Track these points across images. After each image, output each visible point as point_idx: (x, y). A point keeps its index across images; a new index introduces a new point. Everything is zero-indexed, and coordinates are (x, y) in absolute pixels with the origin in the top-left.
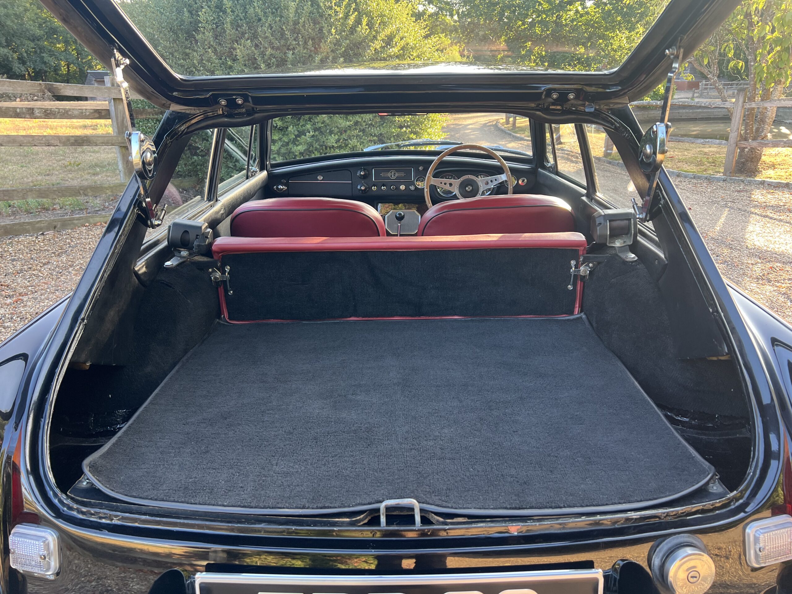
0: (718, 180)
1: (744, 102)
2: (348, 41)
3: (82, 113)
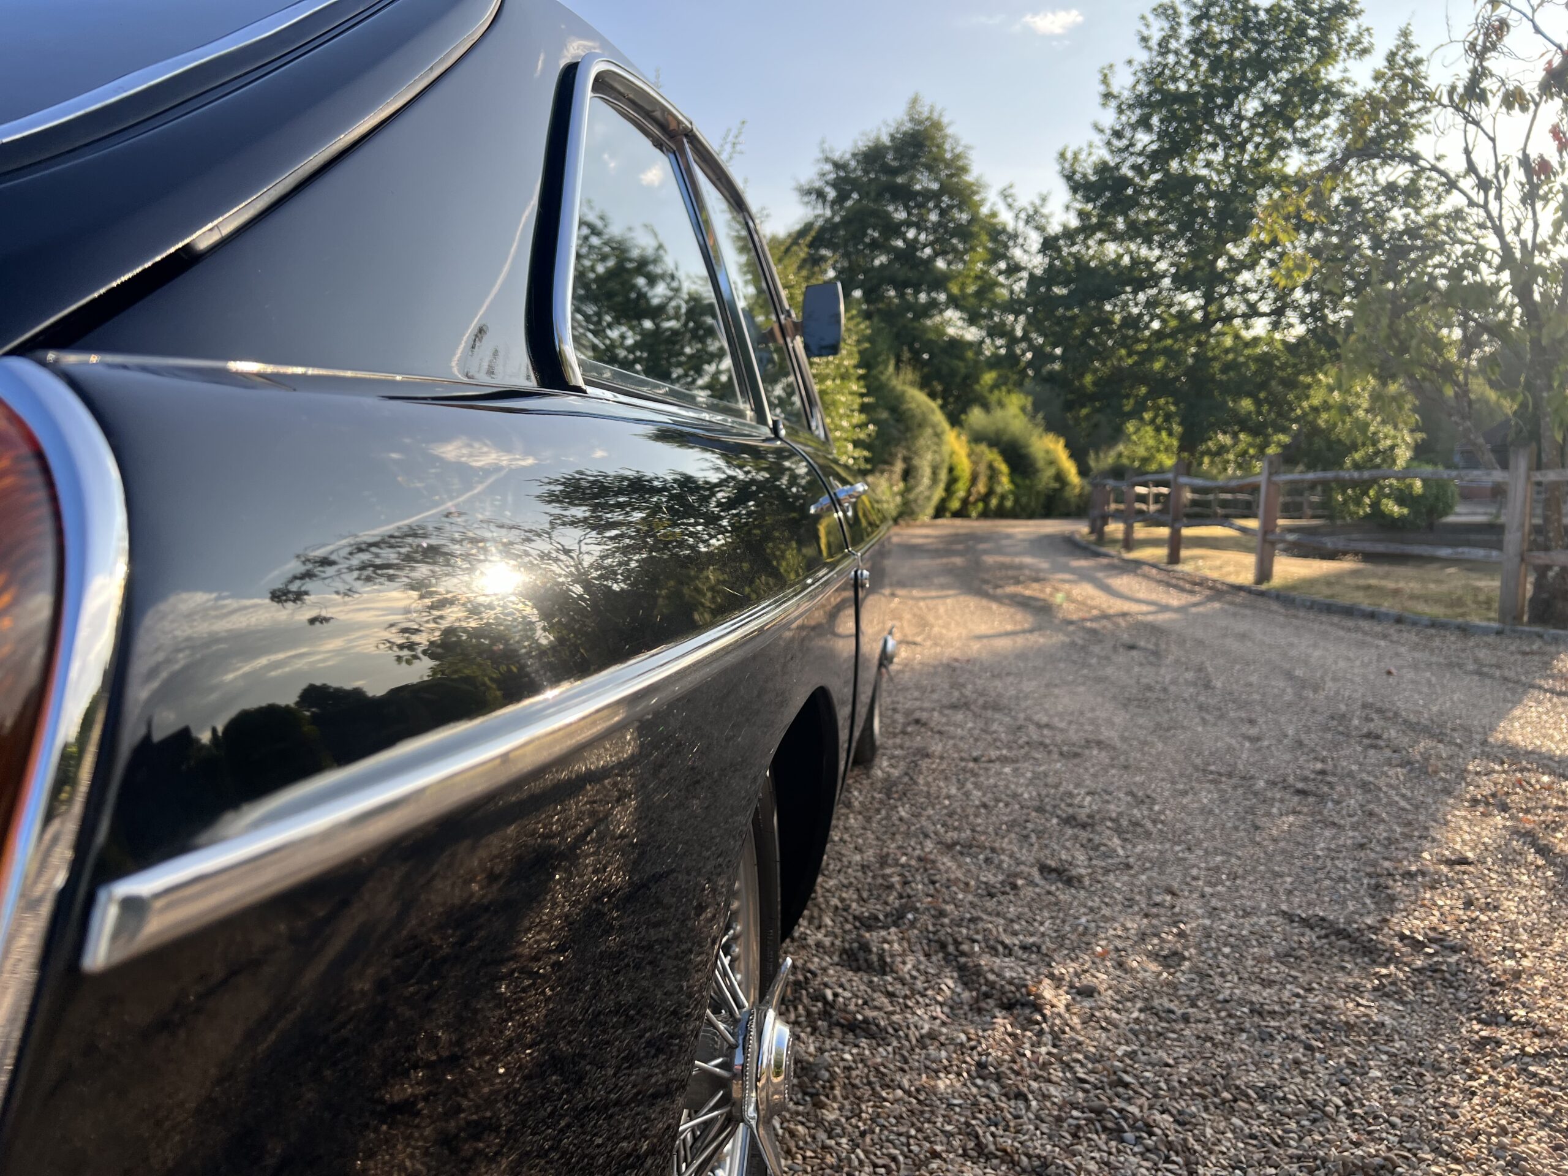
0: (1486, 631)
1: (1530, 469)
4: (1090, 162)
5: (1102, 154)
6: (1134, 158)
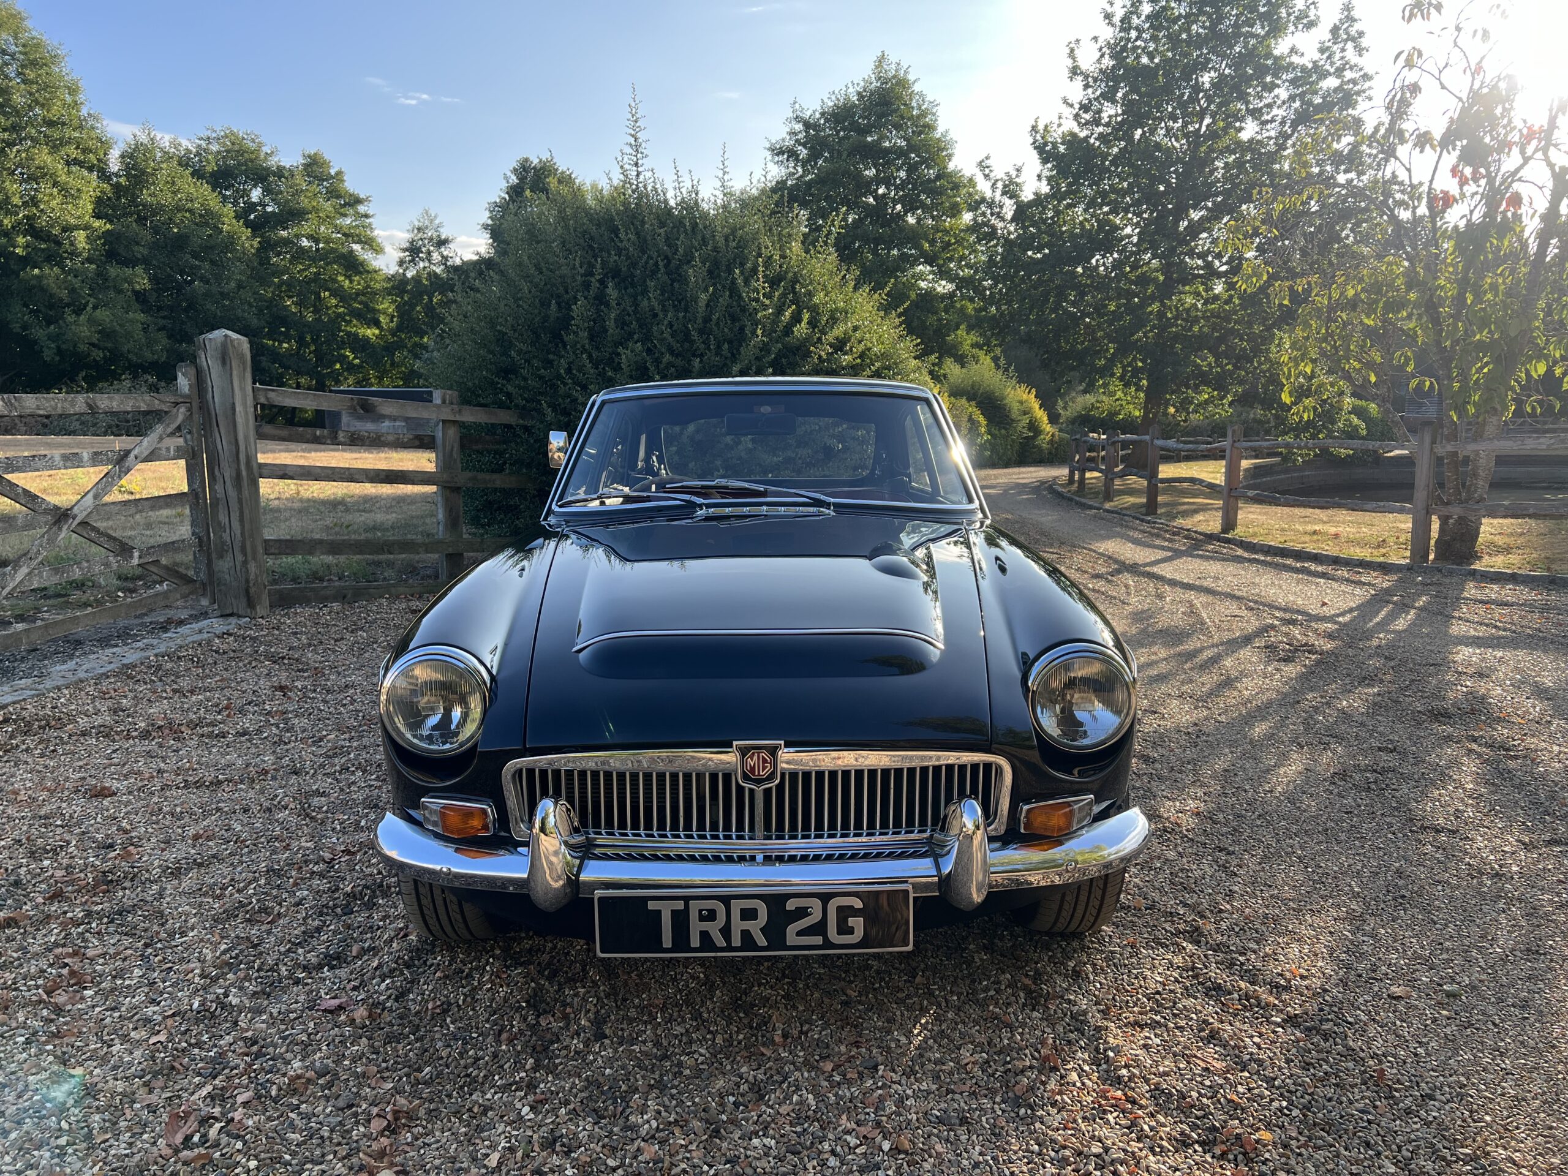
0: (1400, 568)
1: (1433, 442)
2: (780, 345)
3: (399, 439)
4: (1060, 132)
5: (1070, 125)
6: (1101, 129)
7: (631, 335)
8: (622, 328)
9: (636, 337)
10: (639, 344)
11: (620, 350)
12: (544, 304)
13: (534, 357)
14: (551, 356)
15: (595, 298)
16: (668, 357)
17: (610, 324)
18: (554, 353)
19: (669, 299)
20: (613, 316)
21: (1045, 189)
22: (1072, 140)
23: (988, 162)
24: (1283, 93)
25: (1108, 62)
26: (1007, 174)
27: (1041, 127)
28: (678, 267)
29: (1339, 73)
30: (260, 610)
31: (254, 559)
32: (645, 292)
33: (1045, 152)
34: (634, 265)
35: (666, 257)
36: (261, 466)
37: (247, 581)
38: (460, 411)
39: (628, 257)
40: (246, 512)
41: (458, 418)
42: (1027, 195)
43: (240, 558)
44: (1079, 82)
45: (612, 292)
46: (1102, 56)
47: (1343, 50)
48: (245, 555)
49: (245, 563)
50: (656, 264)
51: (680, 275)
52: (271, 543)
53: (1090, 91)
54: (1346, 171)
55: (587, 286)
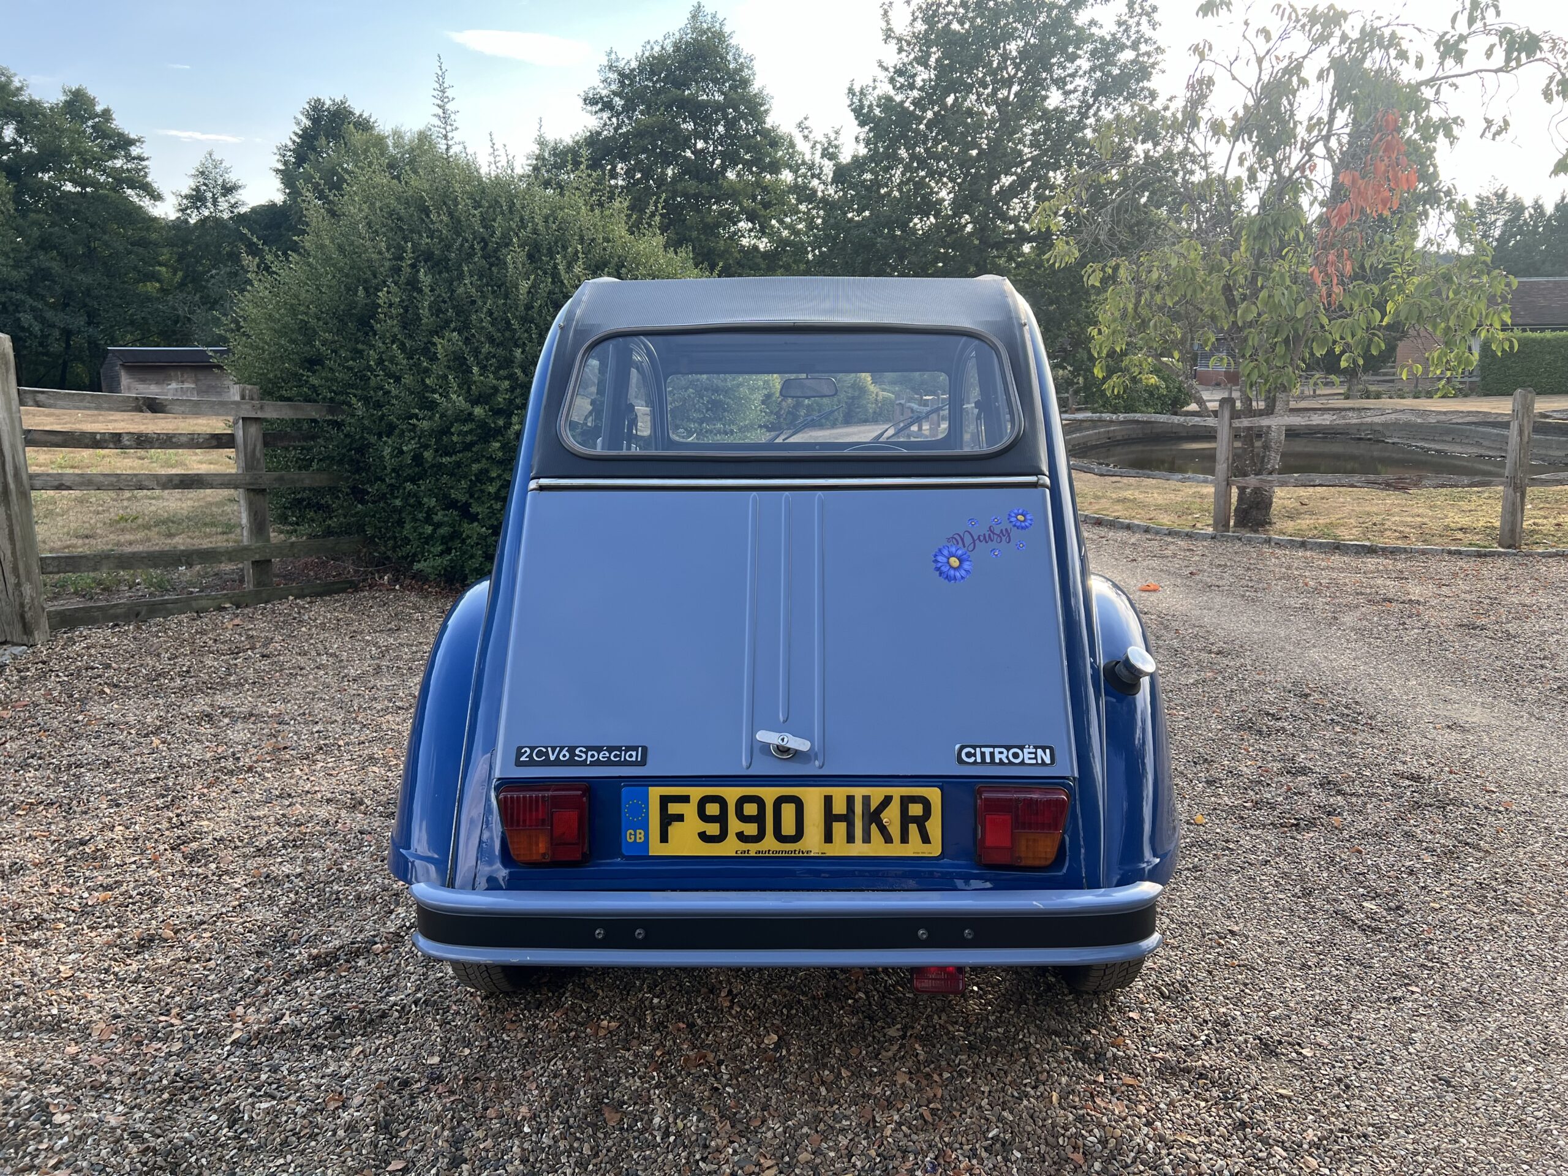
0: (1204, 537)
1: (1232, 418)
3: (193, 439)
4: (875, 95)
5: (886, 88)
6: (915, 93)
7: (447, 322)
8: (437, 316)
9: (453, 325)
10: (455, 334)
11: (435, 339)
12: (351, 290)
13: (341, 347)
14: (360, 346)
15: (407, 284)
16: (486, 348)
17: (424, 312)
18: (363, 343)
19: (487, 285)
20: (426, 304)
21: (862, 151)
22: (887, 103)
23: (807, 123)
24: (1084, 64)
25: (921, 27)
26: (826, 136)
27: (857, 89)
28: (496, 250)
29: (1135, 46)
30: (39, 637)
31: (29, 580)
32: (461, 276)
33: (862, 116)
34: (448, 247)
35: (483, 240)
36: (31, 477)
37: (22, 605)
38: (262, 408)
39: (441, 240)
40: (17, 529)
41: (260, 415)
42: (845, 158)
43: (12, 580)
44: (893, 46)
45: (424, 277)
46: (914, 20)
47: (1138, 24)
48: (18, 576)
49: (18, 585)
50: (472, 247)
51: (498, 258)
52: (48, 562)
53: (904, 54)
54: (1143, 142)
55: (397, 270)
